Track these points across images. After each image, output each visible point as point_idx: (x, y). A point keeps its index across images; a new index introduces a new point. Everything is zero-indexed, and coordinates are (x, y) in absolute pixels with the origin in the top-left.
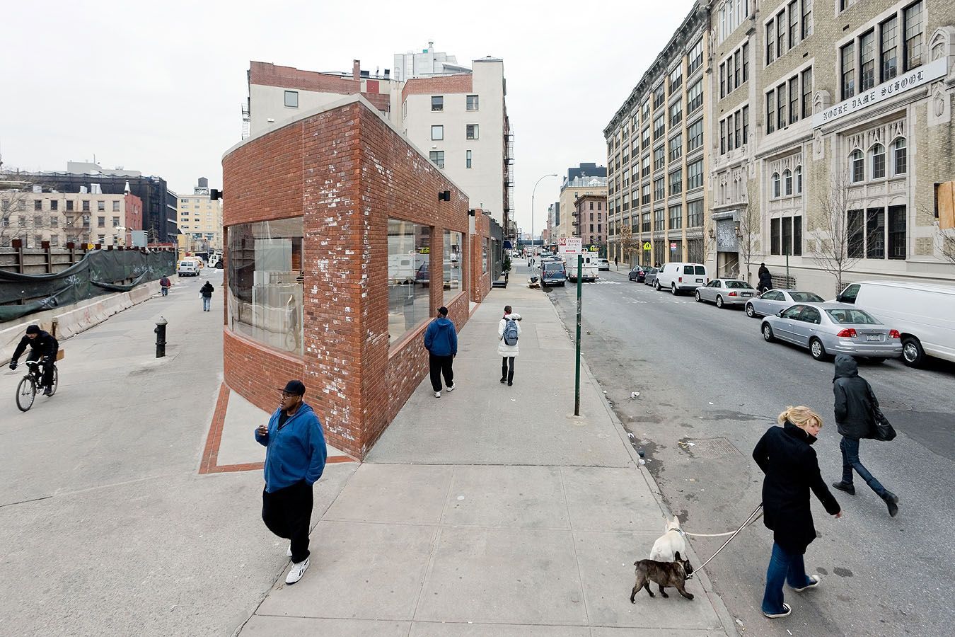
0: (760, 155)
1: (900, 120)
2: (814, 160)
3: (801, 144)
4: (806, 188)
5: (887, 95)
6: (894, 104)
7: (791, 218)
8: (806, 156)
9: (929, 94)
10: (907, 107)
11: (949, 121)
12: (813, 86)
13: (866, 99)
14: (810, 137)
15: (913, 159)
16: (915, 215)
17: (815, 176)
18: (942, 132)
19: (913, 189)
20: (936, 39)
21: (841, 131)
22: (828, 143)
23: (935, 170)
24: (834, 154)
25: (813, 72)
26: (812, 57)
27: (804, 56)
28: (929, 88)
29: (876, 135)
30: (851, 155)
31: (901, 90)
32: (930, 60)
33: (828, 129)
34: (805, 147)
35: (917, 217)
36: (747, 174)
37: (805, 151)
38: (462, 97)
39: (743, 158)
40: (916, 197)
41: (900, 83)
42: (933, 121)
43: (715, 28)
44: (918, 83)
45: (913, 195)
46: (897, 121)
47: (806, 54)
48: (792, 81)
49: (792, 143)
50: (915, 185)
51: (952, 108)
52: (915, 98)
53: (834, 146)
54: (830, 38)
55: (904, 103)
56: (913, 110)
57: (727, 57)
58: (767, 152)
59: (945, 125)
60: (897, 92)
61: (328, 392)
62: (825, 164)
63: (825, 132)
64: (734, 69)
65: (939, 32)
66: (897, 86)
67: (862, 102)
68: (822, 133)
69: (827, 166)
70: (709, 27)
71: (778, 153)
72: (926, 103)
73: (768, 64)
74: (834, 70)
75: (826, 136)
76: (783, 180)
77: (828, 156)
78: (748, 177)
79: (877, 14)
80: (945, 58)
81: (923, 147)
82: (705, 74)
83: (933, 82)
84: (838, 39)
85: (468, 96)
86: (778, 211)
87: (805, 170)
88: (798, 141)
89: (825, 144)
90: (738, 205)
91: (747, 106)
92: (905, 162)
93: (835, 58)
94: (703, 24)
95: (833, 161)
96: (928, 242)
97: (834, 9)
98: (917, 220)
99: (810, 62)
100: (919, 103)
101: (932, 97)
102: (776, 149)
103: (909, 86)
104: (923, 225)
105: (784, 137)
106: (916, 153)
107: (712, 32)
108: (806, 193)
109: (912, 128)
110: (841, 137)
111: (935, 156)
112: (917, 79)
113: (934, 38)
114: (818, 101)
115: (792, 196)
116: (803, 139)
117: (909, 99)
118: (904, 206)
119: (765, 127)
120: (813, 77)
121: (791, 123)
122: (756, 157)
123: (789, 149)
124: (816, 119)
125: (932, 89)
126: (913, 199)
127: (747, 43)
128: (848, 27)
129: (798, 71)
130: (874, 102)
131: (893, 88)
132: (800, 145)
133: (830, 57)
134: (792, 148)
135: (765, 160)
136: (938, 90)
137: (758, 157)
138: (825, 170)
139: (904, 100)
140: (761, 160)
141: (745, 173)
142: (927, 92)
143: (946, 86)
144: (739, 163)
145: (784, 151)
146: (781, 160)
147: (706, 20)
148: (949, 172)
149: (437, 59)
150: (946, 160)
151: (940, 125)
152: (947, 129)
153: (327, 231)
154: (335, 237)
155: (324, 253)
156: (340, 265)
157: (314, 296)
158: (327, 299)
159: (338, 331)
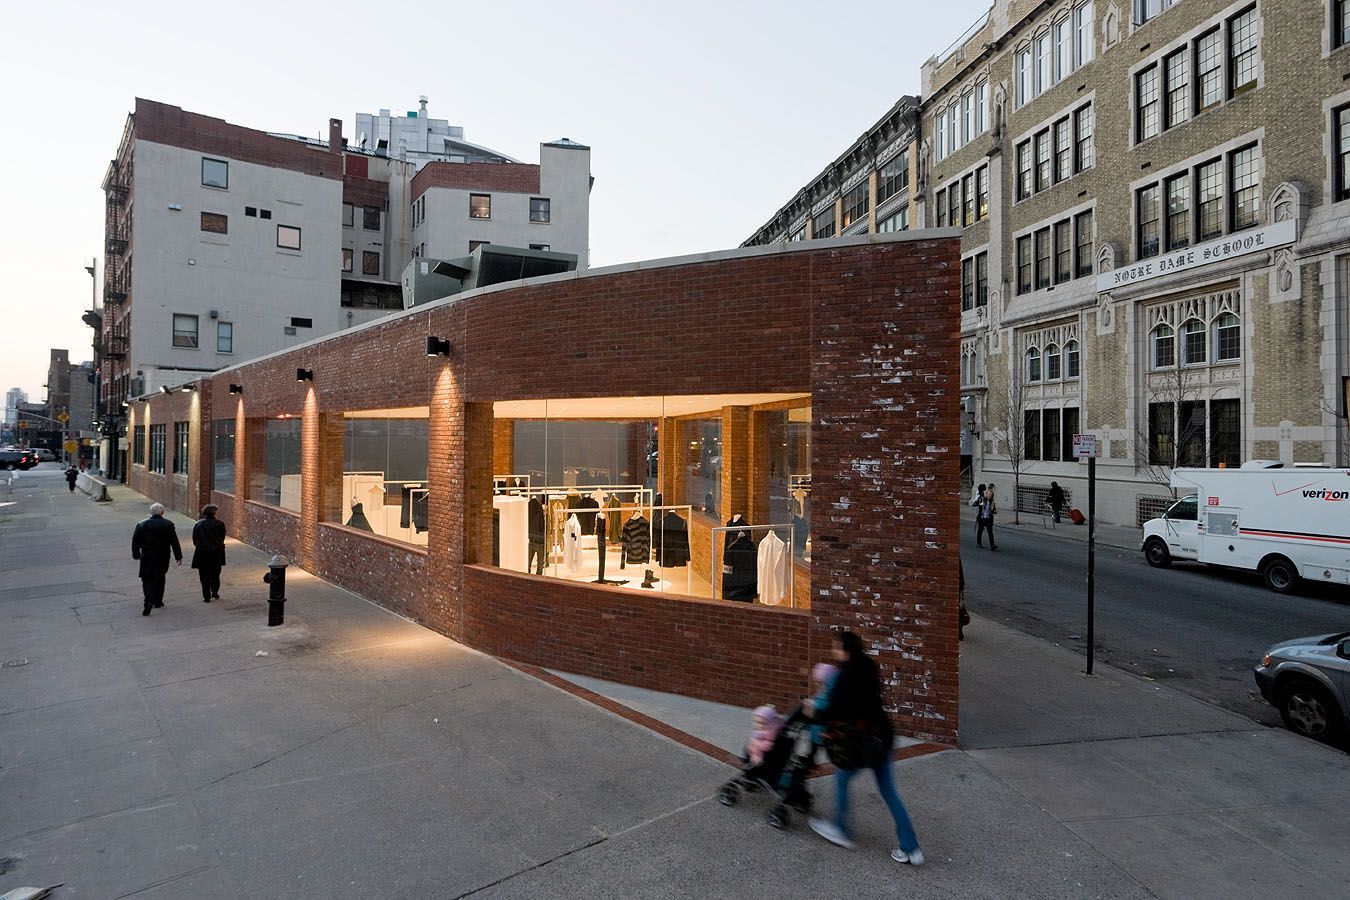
0: (1009, 323)
1: (1227, 291)
2: (1098, 334)
3: (1079, 313)
4: (1085, 371)
5: (1212, 258)
6: (1223, 271)
7: (1059, 410)
8: (1085, 329)
9: (1272, 262)
10: (1241, 276)
11: (1299, 297)
12: (1095, 234)
13: (1181, 261)
14: (1093, 303)
15: (1249, 342)
16: (1253, 412)
17: (1101, 356)
18: (1290, 311)
19: (1250, 380)
20: (1279, 197)
21: (1142, 298)
22: (1121, 314)
23: (1280, 357)
24: (1131, 328)
25: (1094, 218)
26: (1092, 197)
27: (1080, 195)
28: (1272, 255)
29: (1192, 308)
30: (1154, 331)
31: (1233, 253)
32: (1273, 220)
33: (1123, 295)
34: (1085, 317)
35: (1256, 415)
36: (987, 347)
37: (1084, 322)
38: (523, 199)
39: (980, 325)
40: (1254, 390)
41: (1231, 246)
42: (1276, 297)
43: (928, 140)
44: (1255, 247)
45: (1250, 387)
46: (1223, 292)
47: (1084, 193)
48: (1060, 227)
49: (1064, 310)
50: (1253, 374)
51: (1302, 283)
52: (1252, 266)
53: (1130, 319)
54: (1121, 176)
55: (1237, 271)
56: (1249, 281)
57: (950, 182)
58: (1022, 320)
59: (1293, 303)
60: (1226, 256)
61: (876, 653)
62: (1116, 341)
63: (1117, 299)
64: (960, 201)
65: (1284, 188)
66: (1227, 249)
67: (1175, 264)
68: (1111, 300)
69: (1120, 344)
70: (919, 136)
71: (1039, 322)
72: (1268, 274)
73: (1019, 199)
74: (1128, 217)
75: (1118, 304)
76: (1044, 359)
77: (1121, 330)
78: (988, 351)
79: (1192, 155)
80: (1294, 220)
81: (1263, 327)
82: (912, 203)
83: (1277, 249)
84: (1134, 179)
85: (532, 199)
86: (1038, 399)
87: (1084, 347)
88: (1074, 307)
89: (1116, 315)
90: (973, 390)
91: (984, 253)
92: (1238, 344)
93: (1129, 202)
94: (909, 131)
95: (1130, 338)
96: (1273, 446)
97: (1127, 140)
98: (1255, 419)
99: (1091, 203)
100: (1259, 272)
101: (1276, 267)
102: (1037, 316)
103: (1243, 251)
104: (1264, 426)
105: (1047, 301)
106: (1253, 335)
107: (924, 145)
108: (1085, 379)
109: (1248, 303)
110: (1140, 306)
111: (1281, 340)
112: (1255, 242)
113: (1277, 194)
114: (1104, 257)
115: (1060, 380)
116: (1081, 305)
117: (1244, 266)
118: (1237, 401)
119: (1014, 285)
120: (1093, 226)
121: (1056, 283)
122: (1002, 324)
123: (1058, 317)
124: (1103, 280)
125: (1275, 257)
126: (1249, 394)
127: (985, 166)
128: (1149, 164)
129: (1070, 213)
130: (1192, 265)
131: (1221, 250)
132: (1076, 313)
133: (1122, 201)
134: (1064, 316)
135: (1016, 330)
136: (1283, 258)
137: (1005, 325)
138: (1116, 349)
139: (1237, 268)
140: (1010, 330)
141: (982, 347)
142: (1269, 258)
143: (1295, 256)
144: (975, 331)
145: (1050, 319)
146: (1042, 331)
147: (914, 127)
148: (1300, 361)
149: (433, 130)
150: (1296, 346)
151: (1287, 302)
152: (1296, 309)
153: (877, 418)
154: (898, 427)
155: (870, 449)
156: (911, 468)
157: (840, 513)
158: (875, 517)
159: (904, 563)
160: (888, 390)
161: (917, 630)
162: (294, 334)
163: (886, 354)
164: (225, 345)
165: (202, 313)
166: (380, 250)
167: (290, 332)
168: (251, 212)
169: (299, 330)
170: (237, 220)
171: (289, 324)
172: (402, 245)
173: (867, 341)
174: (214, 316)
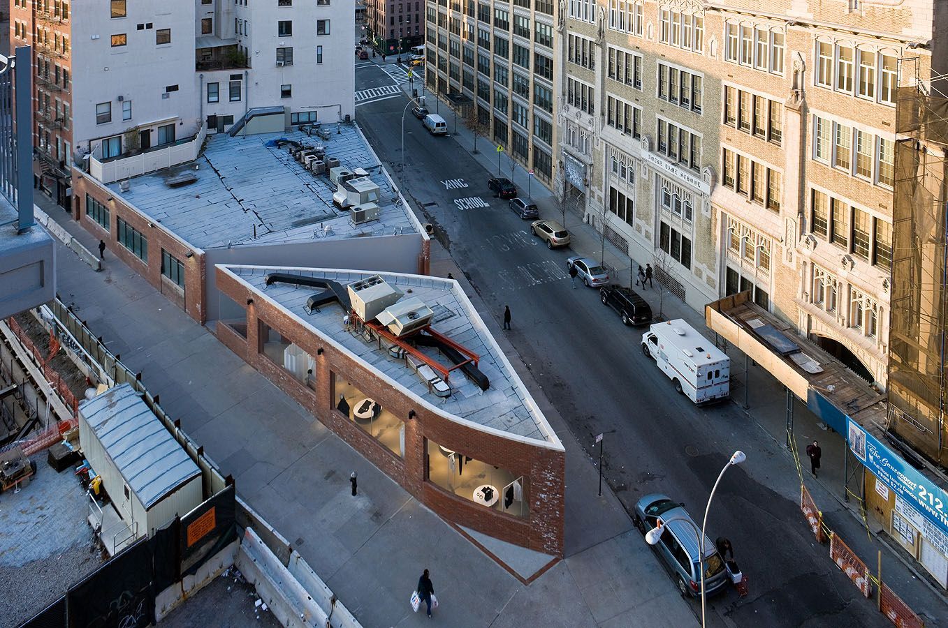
32: (703, 180)
61: (545, 537)
65: (707, 170)
79: (679, 122)
80: (710, 186)
153: (546, 486)
154: (550, 489)
155: (545, 493)
156: (553, 498)
157: (537, 505)
158: (546, 508)
159: (552, 519)
160: (549, 481)
161: (555, 533)
162: (168, 97)
163: (548, 473)
164: (127, 115)
165: (113, 99)
166: (212, 16)
167: (165, 96)
168: (140, 27)
169: (172, 93)
170: (133, 34)
171: (164, 91)
172: (228, 13)
173: (544, 469)
174: (120, 99)
